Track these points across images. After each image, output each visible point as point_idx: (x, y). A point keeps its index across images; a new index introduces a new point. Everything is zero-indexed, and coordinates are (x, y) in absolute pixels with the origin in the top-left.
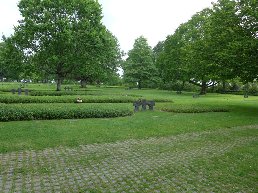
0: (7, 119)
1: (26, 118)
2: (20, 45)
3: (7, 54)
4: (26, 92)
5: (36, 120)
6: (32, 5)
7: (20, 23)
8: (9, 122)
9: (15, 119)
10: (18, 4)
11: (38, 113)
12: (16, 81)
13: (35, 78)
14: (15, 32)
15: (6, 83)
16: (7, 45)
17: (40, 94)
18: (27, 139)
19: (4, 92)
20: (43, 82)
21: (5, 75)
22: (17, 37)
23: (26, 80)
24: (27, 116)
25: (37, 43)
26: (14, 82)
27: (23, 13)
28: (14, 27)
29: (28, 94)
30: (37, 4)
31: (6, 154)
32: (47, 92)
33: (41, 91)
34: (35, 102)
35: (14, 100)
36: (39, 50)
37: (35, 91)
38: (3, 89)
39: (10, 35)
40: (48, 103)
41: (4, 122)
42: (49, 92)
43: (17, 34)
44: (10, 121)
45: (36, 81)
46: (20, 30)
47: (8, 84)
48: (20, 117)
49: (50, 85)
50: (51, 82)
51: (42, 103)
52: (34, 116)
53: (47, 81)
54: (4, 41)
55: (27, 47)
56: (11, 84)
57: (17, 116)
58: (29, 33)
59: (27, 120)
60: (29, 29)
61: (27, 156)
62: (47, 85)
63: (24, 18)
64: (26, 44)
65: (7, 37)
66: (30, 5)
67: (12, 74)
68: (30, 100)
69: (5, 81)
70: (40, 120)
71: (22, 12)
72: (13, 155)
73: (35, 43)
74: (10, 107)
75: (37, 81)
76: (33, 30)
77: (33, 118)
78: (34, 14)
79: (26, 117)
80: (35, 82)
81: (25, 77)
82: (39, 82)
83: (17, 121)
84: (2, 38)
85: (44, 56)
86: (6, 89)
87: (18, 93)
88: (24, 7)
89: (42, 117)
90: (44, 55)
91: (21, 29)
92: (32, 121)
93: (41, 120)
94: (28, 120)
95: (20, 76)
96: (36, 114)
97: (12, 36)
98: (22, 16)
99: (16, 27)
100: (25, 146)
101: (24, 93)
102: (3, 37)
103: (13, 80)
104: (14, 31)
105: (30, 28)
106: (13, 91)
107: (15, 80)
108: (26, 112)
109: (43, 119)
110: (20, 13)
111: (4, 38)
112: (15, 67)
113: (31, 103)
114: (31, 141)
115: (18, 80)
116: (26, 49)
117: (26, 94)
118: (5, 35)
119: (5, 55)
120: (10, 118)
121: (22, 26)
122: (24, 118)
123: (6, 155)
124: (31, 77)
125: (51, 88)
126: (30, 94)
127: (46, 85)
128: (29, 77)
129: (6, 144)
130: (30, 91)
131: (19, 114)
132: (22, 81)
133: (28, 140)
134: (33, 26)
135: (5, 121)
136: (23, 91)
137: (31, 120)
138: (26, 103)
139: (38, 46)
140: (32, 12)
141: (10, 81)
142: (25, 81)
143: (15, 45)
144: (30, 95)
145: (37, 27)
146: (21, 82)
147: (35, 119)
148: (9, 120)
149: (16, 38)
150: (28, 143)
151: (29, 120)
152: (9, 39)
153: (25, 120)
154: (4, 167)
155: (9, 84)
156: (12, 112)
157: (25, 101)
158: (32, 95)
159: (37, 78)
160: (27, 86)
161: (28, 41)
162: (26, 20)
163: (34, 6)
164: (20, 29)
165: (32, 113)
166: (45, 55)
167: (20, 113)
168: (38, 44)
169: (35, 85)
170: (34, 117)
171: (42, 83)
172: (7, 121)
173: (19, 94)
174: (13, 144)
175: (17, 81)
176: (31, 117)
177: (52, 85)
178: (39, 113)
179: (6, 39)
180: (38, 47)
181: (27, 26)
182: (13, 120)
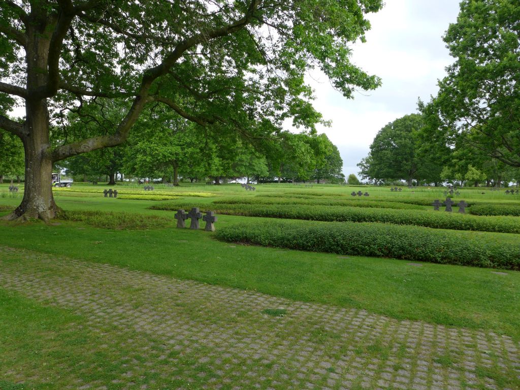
0: (439, 259)
1: (476, 262)
2: (448, 113)
3: (425, 135)
4: (462, 206)
5: (496, 270)
6: (473, 29)
7: (450, 72)
8: (444, 266)
9: (454, 260)
10: (445, 37)
11: (501, 254)
12: (433, 184)
13: (473, 178)
14: (441, 90)
15: (419, 189)
16: (425, 119)
17: (491, 212)
18: (488, 308)
19: (421, 206)
20: (488, 185)
21: (415, 174)
22: (444, 99)
23: (452, 183)
24: (478, 258)
25: (483, 104)
26: (429, 185)
27: (454, 51)
28: (439, 82)
29: (466, 211)
30: (483, 23)
31: (452, 330)
32: (506, 207)
33: (492, 205)
34: (484, 229)
35: (443, 223)
36: (487, 118)
37: (480, 204)
38: (416, 200)
39: (431, 98)
40: (513, 232)
41: (434, 264)
42: (512, 208)
43: (443, 95)
44: (445, 263)
45: (472, 184)
46: (448, 85)
47: (422, 191)
48: (464, 259)
49: (507, 192)
50: (506, 186)
51: (500, 231)
52: (492, 258)
53: (499, 184)
54: (421, 113)
55: (462, 115)
56: (426, 190)
57: (457, 255)
58: (469, 86)
59: (477, 265)
60: (467, 78)
61: (496, 346)
62: (501, 191)
63: (457, 59)
64: (459, 109)
65: (425, 104)
66: (468, 29)
67: (427, 171)
68: (475, 225)
69: (414, 184)
70: (507, 269)
71: (453, 49)
72: (467, 335)
73: (477, 104)
74: (445, 237)
75: (476, 183)
76: (476, 78)
77: (490, 264)
78: (478, 44)
79: (476, 259)
80: (470, 186)
81: (453, 176)
82: (480, 185)
83: (458, 265)
84: (418, 107)
85: (500, 129)
86: (422, 201)
87: (445, 207)
88: (455, 39)
89: (511, 264)
90: (500, 127)
91: (450, 83)
92: (488, 269)
93: (510, 271)
94: (480, 267)
95: (442, 175)
96: (497, 255)
97: (434, 100)
98: (452, 57)
99: (441, 80)
100: (487, 322)
101: (457, 209)
102: (419, 105)
103: (429, 182)
104: (438, 88)
105: (470, 75)
106: (436, 205)
107: (431, 182)
108: (476, 249)
109: (512, 269)
110: (448, 51)
111: (421, 105)
112: (439, 158)
113: (477, 229)
114: (499, 314)
115: (438, 181)
116: (460, 120)
117: (462, 210)
118: (422, 101)
119: (423, 137)
120: (445, 258)
121: (452, 76)
122: (472, 260)
123: (452, 332)
124: (463, 175)
125: (511, 199)
126: (468, 211)
127: (497, 191)
128: (461, 176)
129: (448, 309)
130: (469, 205)
131: (462, 251)
132: (444, 184)
133: (490, 311)
134: (476, 70)
135: (436, 262)
136: (455, 205)
137: (486, 267)
138: (465, 230)
139: (484, 109)
140: (474, 42)
141: (422, 185)
142: (451, 185)
143: (439, 115)
144: (469, 213)
145: (485, 71)
146: (442, 186)
147: (494, 267)
148: (442, 262)
149: (443, 102)
150: (494, 318)
151: (482, 266)
152: (429, 106)
153: (473, 265)
154: (454, 354)
155: (424, 190)
156: (448, 246)
157: (463, 225)
158: (472, 213)
159: (476, 177)
160: (458, 193)
161: (464, 104)
162: (460, 63)
163: (477, 28)
164: (448, 82)
165: (489, 252)
166: (504, 127)
167: (464, 251)
168: (486, 105)
169: (473, 193)
170: (493, 263)
171: (487, 188)
172: (439, 263)
173: (447, 210)
174: (462, 314)
175: (436, 185)
176: (485, 260)
177: (512, 191)
178: (505, 254)
179: (423, 107)
180: (484, 112)
181: (462, 74)
182: (450, 263)
